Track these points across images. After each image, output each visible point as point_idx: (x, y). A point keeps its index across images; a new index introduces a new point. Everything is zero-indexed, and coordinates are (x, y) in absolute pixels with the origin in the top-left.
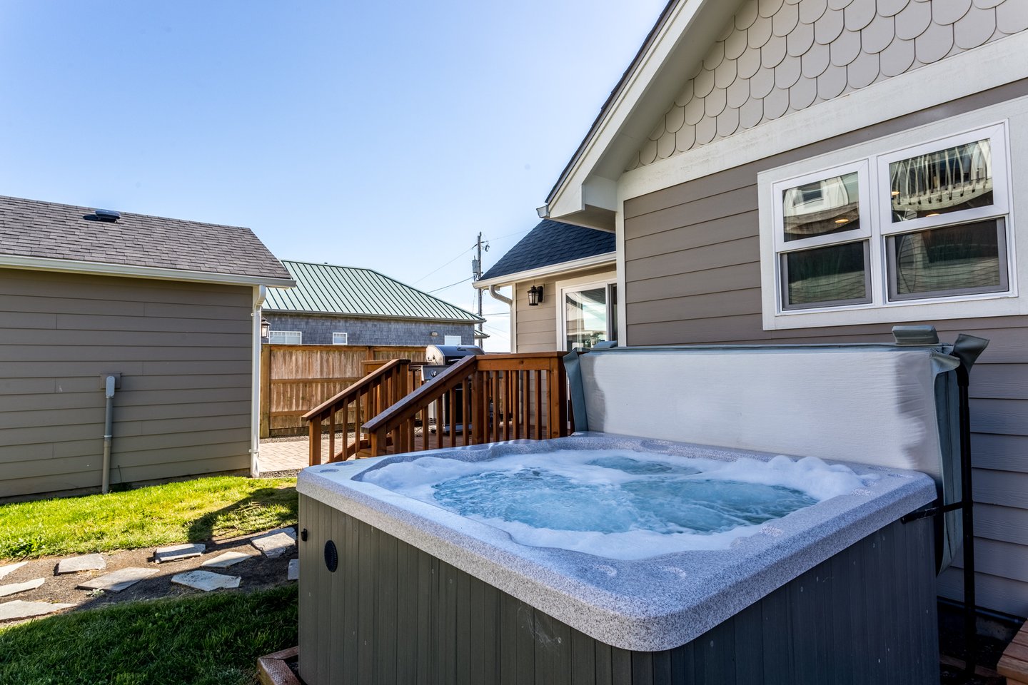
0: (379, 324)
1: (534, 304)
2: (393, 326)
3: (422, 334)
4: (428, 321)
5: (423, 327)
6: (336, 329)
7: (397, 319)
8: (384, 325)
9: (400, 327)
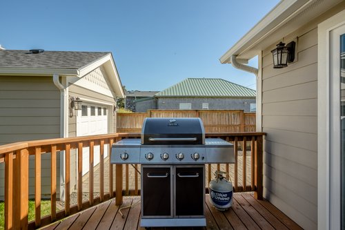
0: (221, 99)
1: (280, 66)
2: (227, 100)
3: (240, 103)
4: (243, 98)
5: (240, 100)
6: (204, 102)
7: (229, 97)
8: (223, 100)
9: (230, 100)
